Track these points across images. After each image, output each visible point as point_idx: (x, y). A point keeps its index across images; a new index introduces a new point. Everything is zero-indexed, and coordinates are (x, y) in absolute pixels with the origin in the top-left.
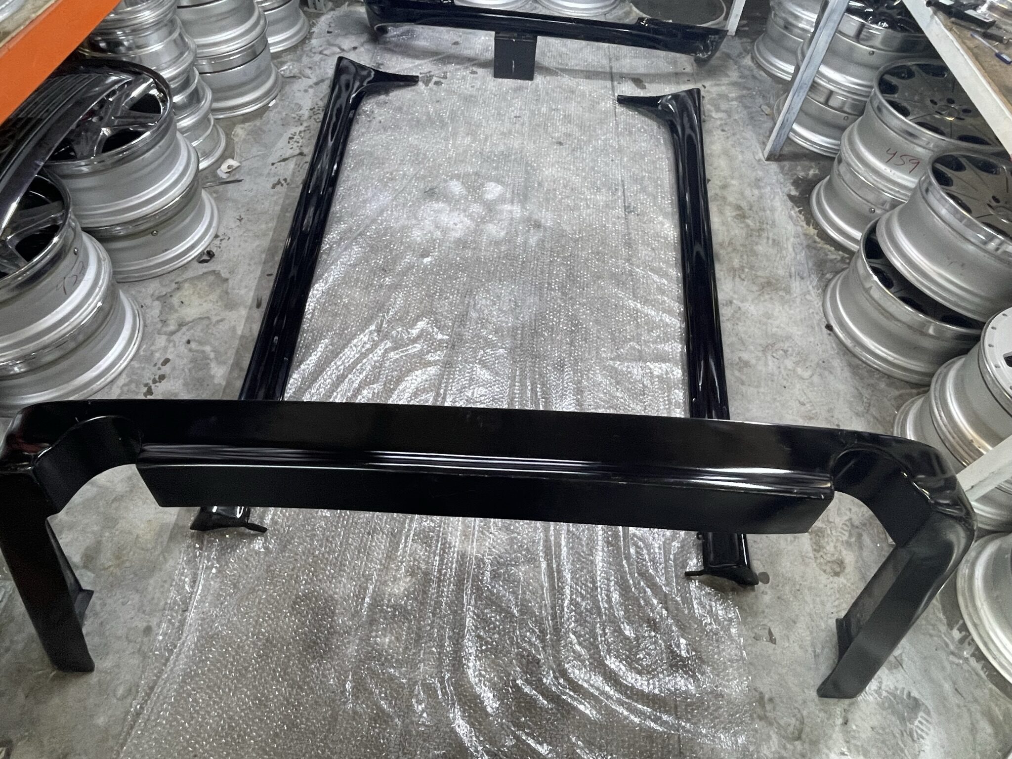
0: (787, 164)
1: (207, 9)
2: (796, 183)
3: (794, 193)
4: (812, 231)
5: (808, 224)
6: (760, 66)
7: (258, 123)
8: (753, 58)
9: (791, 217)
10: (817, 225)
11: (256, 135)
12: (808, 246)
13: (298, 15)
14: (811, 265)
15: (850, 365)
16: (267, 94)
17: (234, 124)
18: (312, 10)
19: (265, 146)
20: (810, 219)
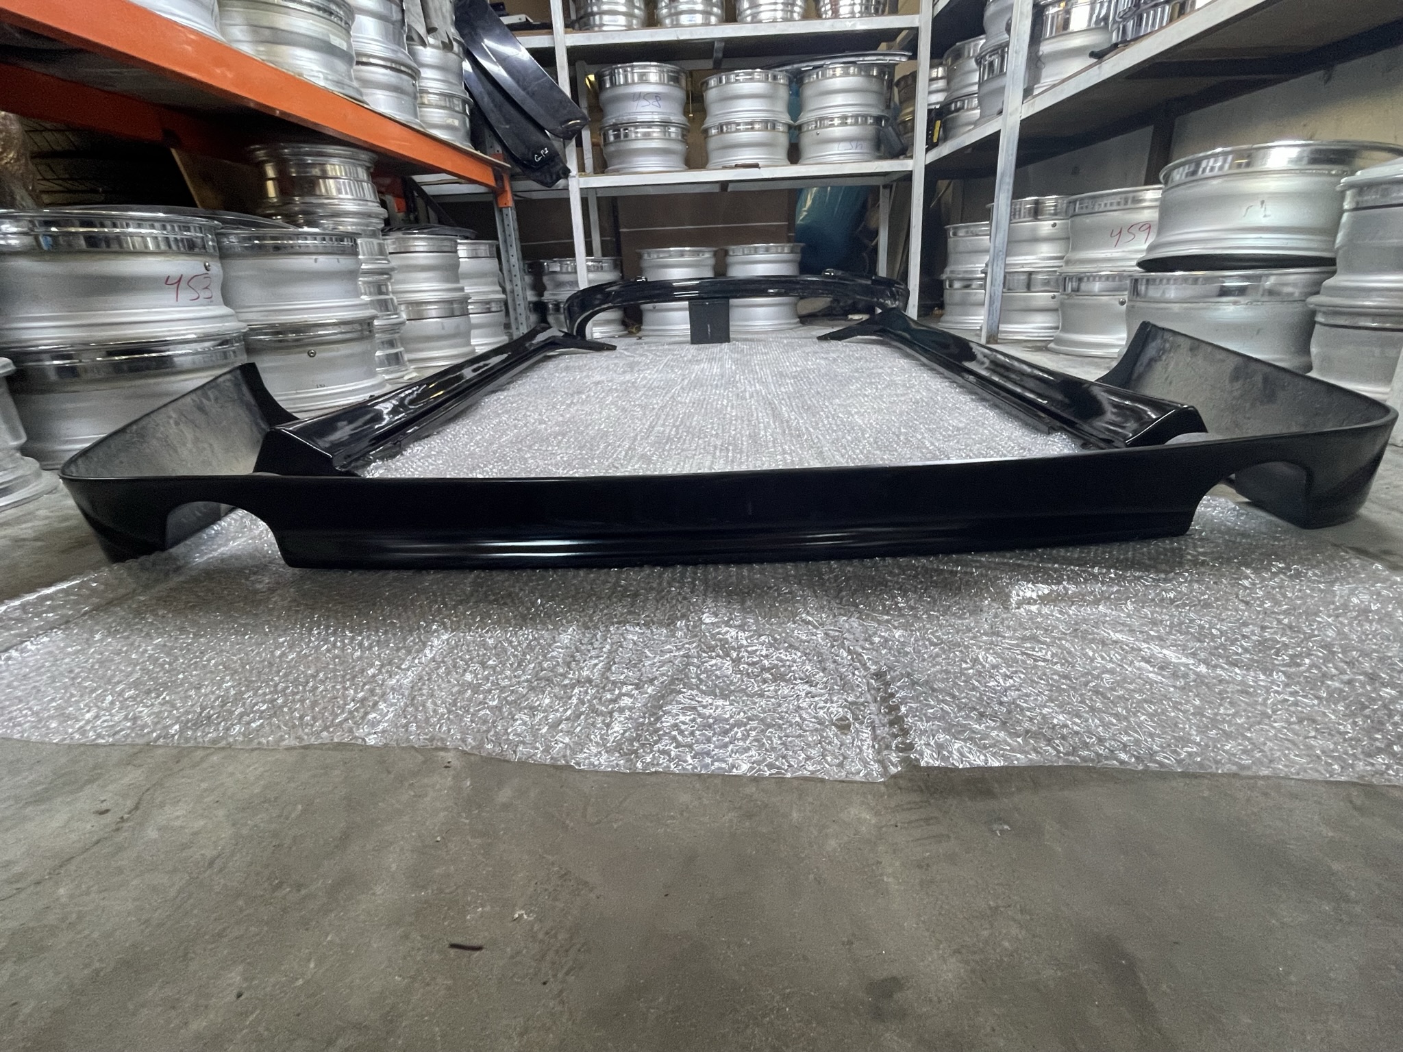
2: (1027, 347)
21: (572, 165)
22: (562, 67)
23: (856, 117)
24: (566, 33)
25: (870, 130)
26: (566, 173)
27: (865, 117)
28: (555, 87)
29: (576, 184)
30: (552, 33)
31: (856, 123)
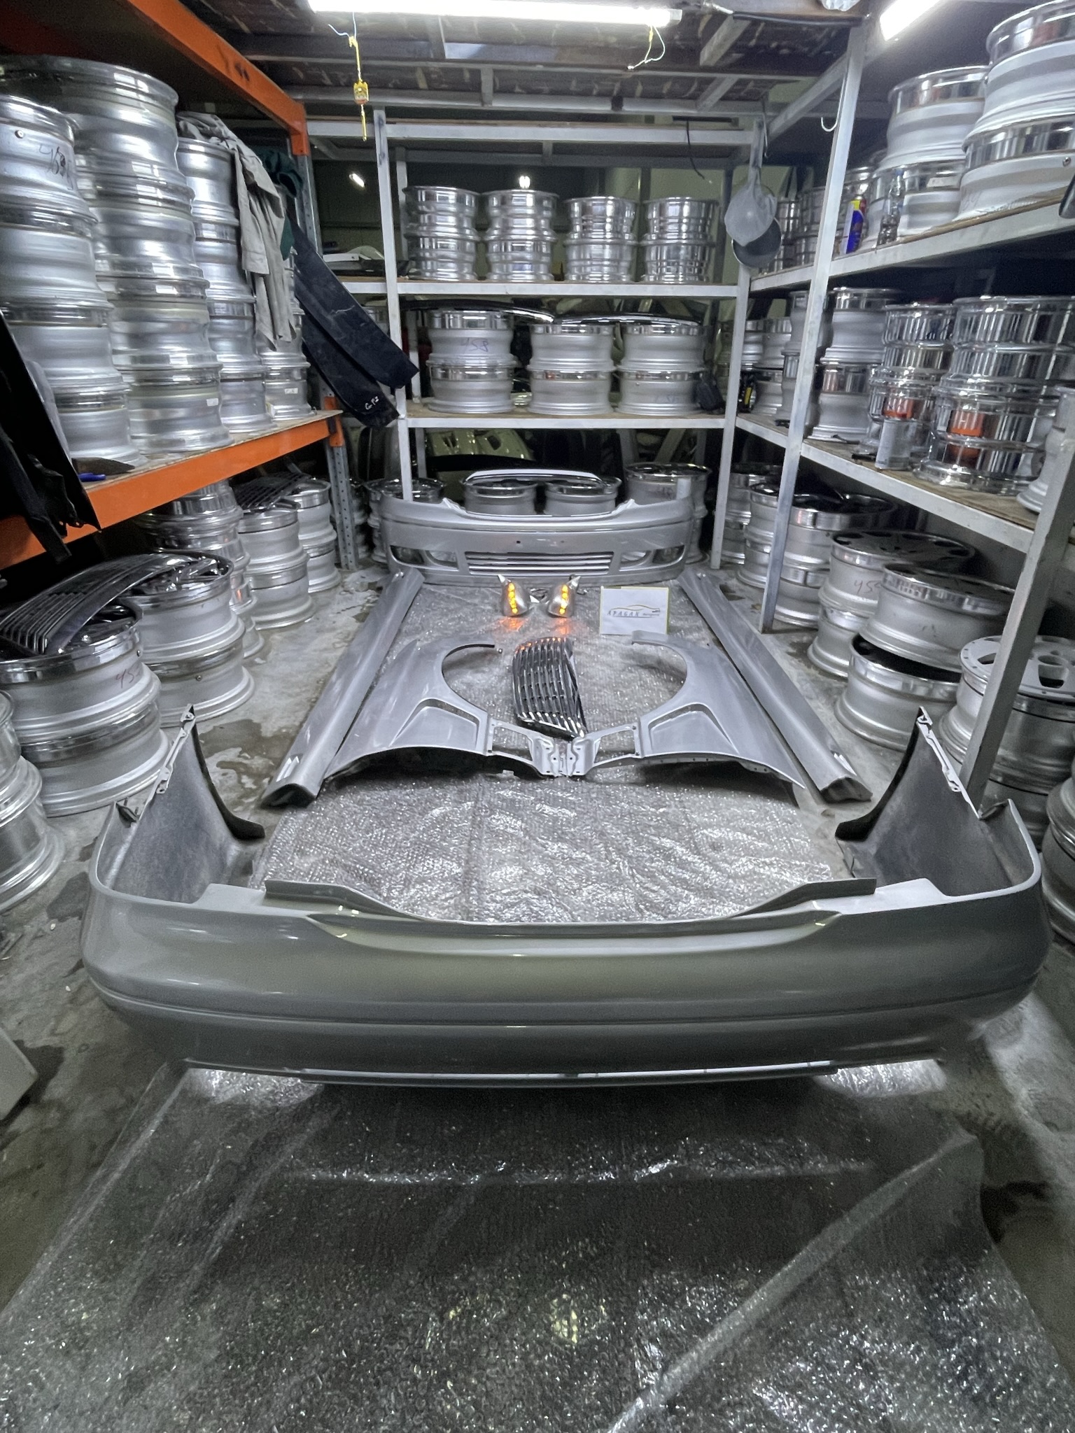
0: (782, 636)
1: (261, 536)
2: (793, 645)
3: (791, 650)
4: (812, 671)
5: (809, 667)
6: (745, 584)
7: (294, 632)
8: (738, 579)
9: (791, 664)
10: (817, 668)
11: (292, 639)
12: (813, 681)
13: (333, 570)
14: (817, 690)
15: (870, 749)
16: (303, 613)
17: (272, 633)
18: (344, 570)
19: (301, 644)
20: (810, 663)
21: (402, 409)
22: (394, 316)
23: (675, 374)
24: (398, 281)
25: (686, 385)
26: (395, 415)
27: (683, 374)
28: (386, 337)
29: (404, 424)
30: (385, 281)
31: (675, 379)
